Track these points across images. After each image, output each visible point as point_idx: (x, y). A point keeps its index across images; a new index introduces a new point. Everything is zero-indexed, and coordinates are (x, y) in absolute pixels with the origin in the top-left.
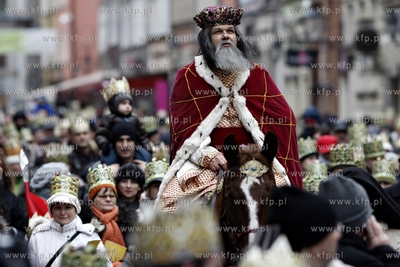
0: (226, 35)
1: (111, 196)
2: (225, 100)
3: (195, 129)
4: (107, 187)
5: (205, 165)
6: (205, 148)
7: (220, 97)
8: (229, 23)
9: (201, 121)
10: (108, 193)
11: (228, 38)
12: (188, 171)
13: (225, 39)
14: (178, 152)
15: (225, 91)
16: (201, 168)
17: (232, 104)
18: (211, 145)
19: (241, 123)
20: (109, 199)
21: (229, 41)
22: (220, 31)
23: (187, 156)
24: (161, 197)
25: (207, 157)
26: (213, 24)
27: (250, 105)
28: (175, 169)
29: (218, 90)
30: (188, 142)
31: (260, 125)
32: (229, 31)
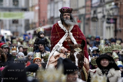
0: (67, 16)
1: (39, 61)
2: (67, 34)
3: (58, 41)
4: (38, 59)
5: (61, 52)
6: (61, 47)
7: (65, 33)
8: (68, 13)
9: (60, 39)
10: (38, 60)
11: (68, 17)
12: (56, 53)
13: (67, 17)
14: (53, 48)
15: (67, 31)
16: (60, 52)
17: (68, 35)
18: (62, 46)
19: (71, 40)
20: (38, 62)
21: (68, 18)
22: (66, 15)
23: (56, 49)
24: (49, 61)
25: (62, 49)
26: (64, 12)
27: (73, 35)
28: (53, 53)
29: (65, 31)
30: (56, 45)
31: (76, 41)
32: (68, 15)
